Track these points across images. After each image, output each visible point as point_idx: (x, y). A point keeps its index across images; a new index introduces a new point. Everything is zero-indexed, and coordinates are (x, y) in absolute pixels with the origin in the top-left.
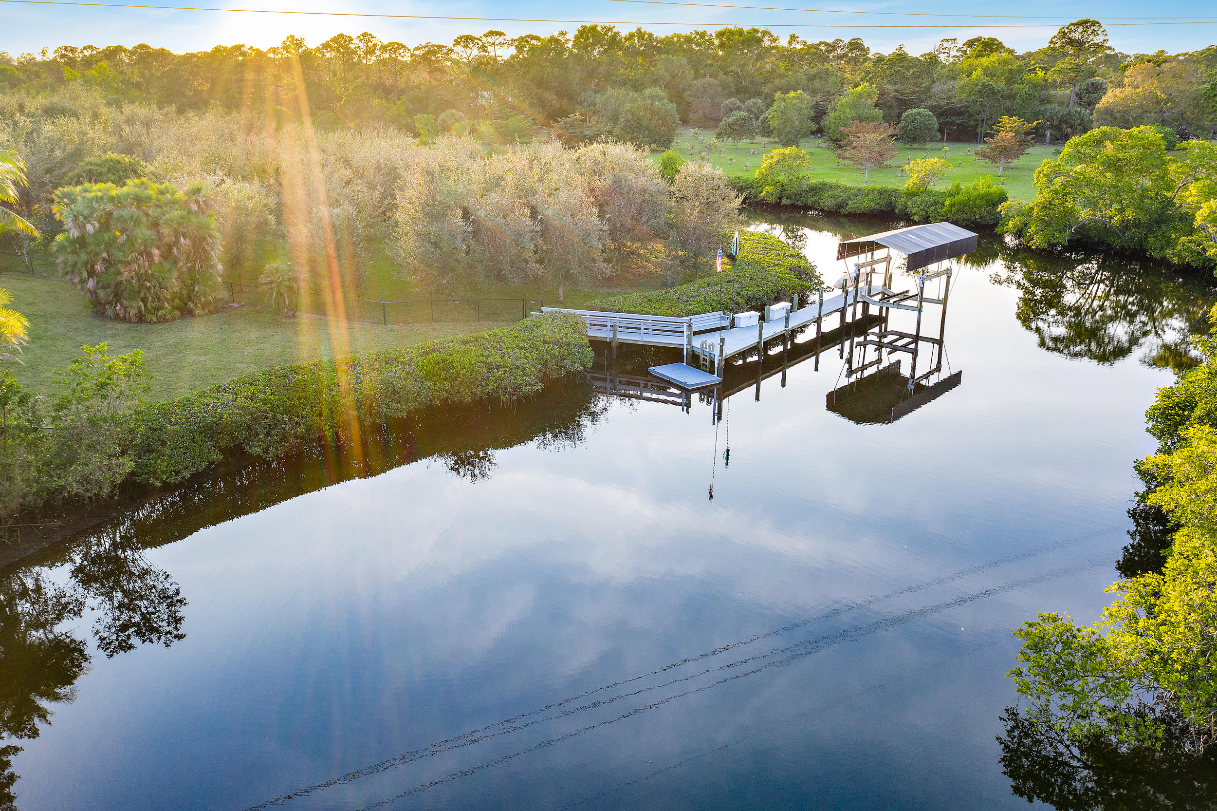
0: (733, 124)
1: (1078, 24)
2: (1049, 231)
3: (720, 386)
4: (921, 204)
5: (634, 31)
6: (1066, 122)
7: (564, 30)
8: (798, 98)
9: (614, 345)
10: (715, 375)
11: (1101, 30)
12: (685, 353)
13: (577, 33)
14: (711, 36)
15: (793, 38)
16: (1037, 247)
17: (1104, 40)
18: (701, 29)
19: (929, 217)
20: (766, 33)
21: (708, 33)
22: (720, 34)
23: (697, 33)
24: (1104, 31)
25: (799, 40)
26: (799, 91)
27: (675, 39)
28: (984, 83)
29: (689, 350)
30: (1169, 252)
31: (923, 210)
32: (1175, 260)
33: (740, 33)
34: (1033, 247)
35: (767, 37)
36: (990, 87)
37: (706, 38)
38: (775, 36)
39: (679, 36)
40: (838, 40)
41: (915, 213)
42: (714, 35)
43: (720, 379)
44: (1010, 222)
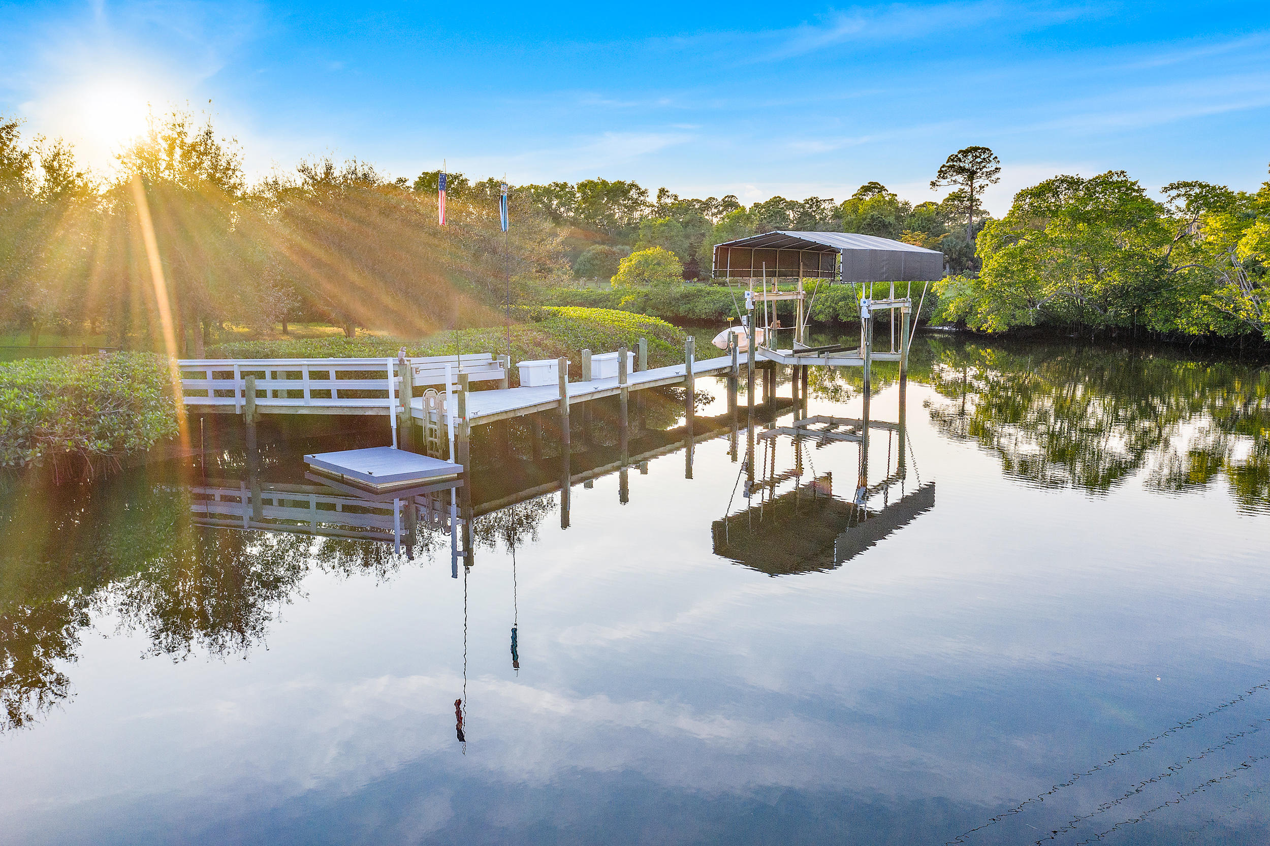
0: (593, 259)
1: (965, 153)
2: (1008, 310)
3: (461, 483)
4: (827, 300)
5: (486, 181)
6: (965, 255)
7: (403, 176)
8: (666, 225)
9: (249, 419)
10: (451, 461)
11: (993, 157)
12: (393, 424)
13: (417, 180)
14: (573, 187)
15: (663, 192)
16: (994, 330)
17: (996, 169)
18: (561, 181)
19: (838, 315)
20: (633, 185)
21: (569, 185)
22: (582, 187)
23: (557, 185)
24: (996, 157)
25: (670, 194)
26: (667, 218)
27: (533, 190)
28: (872, 216)
29: (404, 417)
30: (1181, 323)
31: (830, 307)
32: (1194, 330)
33: (604, 183)
34: (990, 331)
35: (634, 190)
36: (880, 219)
37: (567, 190)
38: (643, 189)
39: (536, 188)
40: (710, 198)
41: (821, 312)
42: (576, 187)
43: (460, 468)
44: (951, 305)
